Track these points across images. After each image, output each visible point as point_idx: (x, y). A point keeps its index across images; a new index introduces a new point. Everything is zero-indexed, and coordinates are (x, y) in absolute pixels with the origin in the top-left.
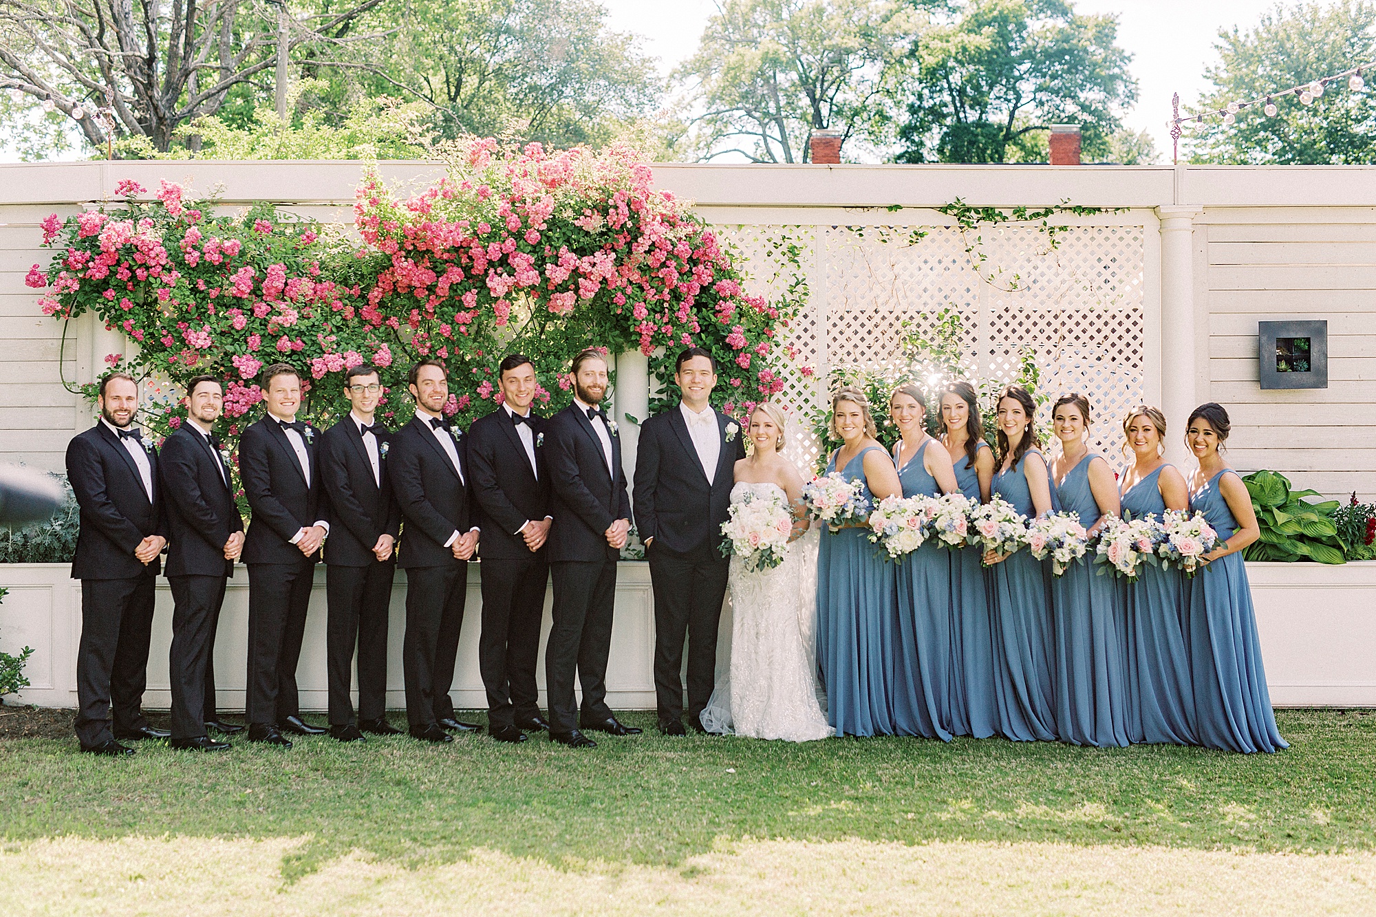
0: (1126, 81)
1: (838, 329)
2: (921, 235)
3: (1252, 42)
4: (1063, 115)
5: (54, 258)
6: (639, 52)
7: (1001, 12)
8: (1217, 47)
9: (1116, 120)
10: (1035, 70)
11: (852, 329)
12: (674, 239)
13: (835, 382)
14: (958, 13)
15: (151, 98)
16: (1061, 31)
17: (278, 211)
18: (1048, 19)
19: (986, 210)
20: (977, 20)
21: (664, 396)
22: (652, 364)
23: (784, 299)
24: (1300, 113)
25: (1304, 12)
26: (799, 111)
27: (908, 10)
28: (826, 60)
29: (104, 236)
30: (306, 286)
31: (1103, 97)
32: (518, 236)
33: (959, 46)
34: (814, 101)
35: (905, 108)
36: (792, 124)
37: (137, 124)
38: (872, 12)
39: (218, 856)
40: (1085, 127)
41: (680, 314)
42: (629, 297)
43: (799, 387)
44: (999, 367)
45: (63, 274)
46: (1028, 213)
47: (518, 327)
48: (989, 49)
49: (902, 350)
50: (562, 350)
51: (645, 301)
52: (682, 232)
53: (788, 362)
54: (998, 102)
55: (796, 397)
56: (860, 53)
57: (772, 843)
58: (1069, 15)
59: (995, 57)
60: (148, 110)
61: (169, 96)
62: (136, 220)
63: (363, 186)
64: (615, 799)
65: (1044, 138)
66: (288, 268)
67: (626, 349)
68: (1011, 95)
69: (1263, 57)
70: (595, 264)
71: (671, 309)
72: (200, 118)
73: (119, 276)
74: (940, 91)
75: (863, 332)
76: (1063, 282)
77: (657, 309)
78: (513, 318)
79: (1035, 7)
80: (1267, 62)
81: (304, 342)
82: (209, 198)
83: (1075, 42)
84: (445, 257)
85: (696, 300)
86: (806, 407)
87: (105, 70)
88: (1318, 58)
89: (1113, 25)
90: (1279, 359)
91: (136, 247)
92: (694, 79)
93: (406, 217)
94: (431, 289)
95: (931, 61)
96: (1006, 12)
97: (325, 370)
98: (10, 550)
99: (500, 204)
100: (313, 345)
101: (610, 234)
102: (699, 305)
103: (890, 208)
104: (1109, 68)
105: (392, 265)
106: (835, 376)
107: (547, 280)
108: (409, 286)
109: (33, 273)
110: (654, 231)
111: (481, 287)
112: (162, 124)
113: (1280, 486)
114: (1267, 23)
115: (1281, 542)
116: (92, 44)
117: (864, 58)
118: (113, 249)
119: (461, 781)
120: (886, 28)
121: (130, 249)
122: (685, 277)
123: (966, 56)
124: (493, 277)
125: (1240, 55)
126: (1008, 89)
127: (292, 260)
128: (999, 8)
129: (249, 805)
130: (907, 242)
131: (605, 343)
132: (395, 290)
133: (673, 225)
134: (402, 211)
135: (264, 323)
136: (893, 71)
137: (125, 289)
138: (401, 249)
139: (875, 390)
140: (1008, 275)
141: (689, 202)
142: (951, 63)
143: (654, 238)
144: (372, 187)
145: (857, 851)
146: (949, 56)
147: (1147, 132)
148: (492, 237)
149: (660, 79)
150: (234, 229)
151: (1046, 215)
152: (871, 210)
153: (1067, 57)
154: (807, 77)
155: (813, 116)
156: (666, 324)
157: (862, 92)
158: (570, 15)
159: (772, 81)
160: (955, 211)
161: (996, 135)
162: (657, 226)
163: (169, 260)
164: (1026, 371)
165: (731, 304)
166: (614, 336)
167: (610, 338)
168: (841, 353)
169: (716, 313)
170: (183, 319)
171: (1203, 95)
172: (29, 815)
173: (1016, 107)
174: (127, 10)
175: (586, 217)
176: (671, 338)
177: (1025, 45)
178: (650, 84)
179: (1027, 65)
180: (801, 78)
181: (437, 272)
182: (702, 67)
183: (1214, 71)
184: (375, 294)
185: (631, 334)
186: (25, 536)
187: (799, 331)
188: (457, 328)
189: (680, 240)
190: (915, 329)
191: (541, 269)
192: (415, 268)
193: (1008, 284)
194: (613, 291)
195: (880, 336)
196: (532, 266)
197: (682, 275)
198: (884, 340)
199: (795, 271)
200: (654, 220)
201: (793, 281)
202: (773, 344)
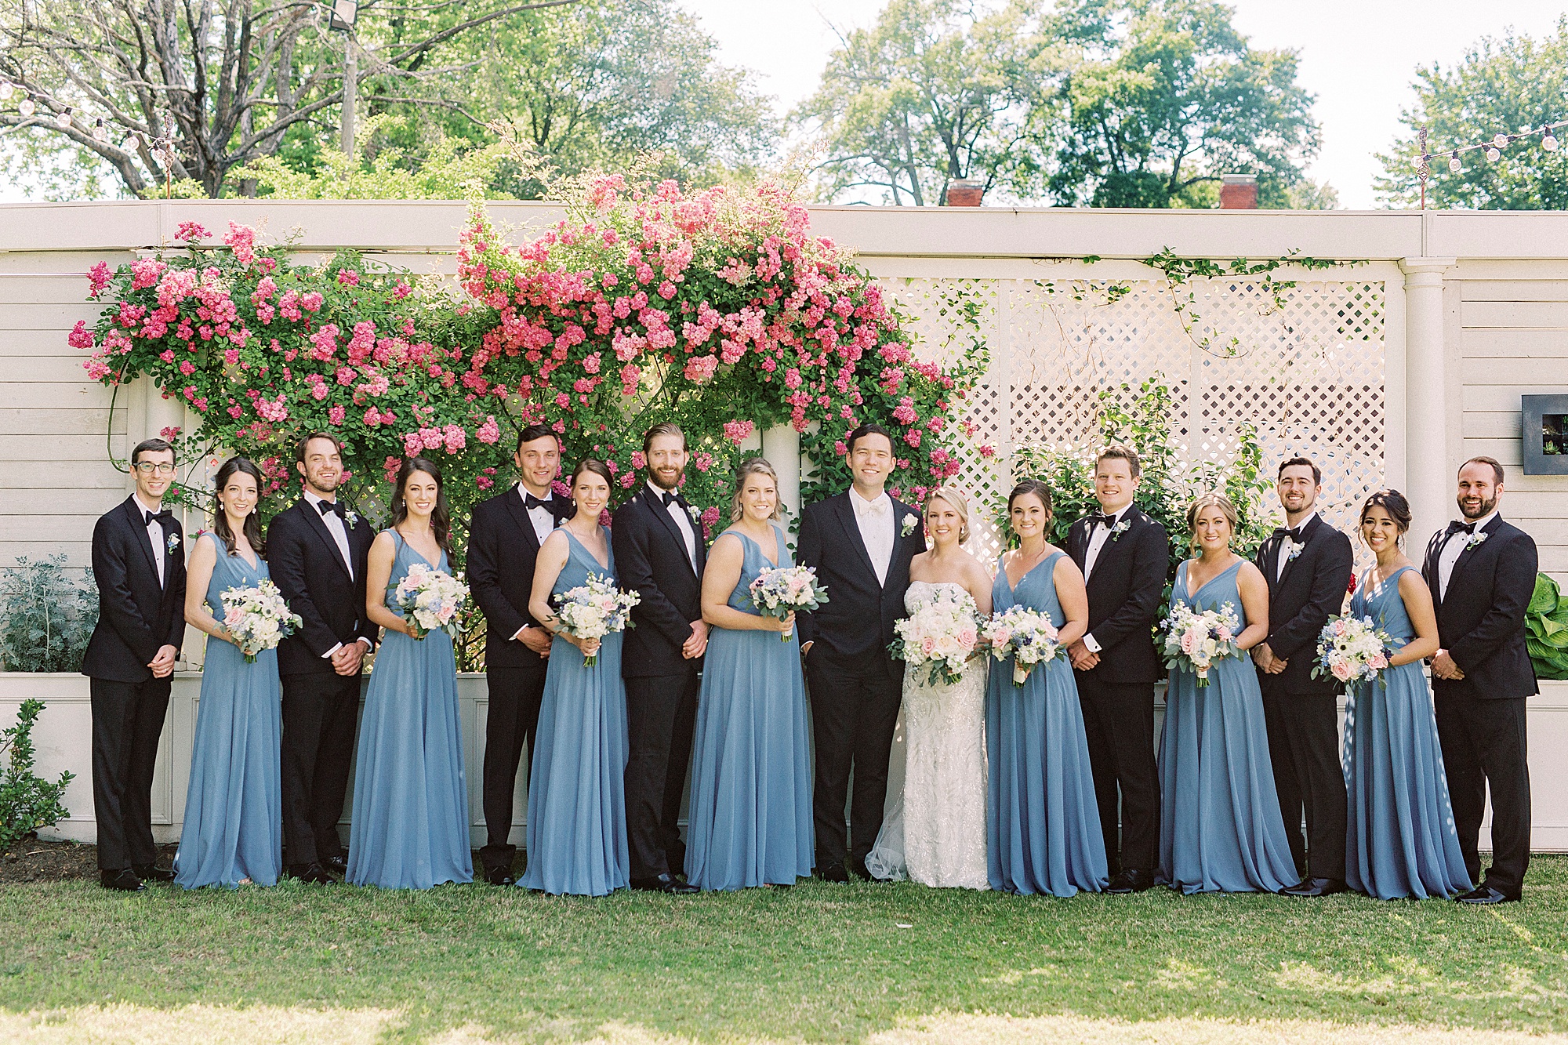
0: (1308, 126)
1: (1023, 402)
2: (1123, 291)
3: (1455, 81)
4: (1235, 164)
5: (103, 314)
6: (753, 90)
7: (1165, 47)
8: (1415, 87)
9: (1297, 170)
10: (1205, 113)
11: (1040, 401)
12: (833, 294)
13: (1020, 463)
14: (1116, 48)
15: (199, 138)
16: (1233, 69)
17: (365, 259)
18: (1217, 55)
19: (1199, 261)
20: (1138, 56)
21: (818, 480)
22: (804, 443)
23: (961, 366)
24: (1510, 163)
25: (1516, 46)
26: (933, 159)
27: (1059, 44)
28: (965, 100)
29: (162, 287)
30: (398, 348)
31: (1281, 144)
32: (650, 289)
33: (1118, 84)
34: (951, 148)
35: (1054, 155)
36: (926, 173)
37: (183, 168)
38: (1018, 46)
39: (303, 1029)
40: (1261, 178)
41: (839, 383)
42: (780, 362)
43: (977, 469)
44: (1214, 447)
45: (113, 332)
46: (1249, 266)
47: (647, 397)
48: (1152, 88)
49: (1098, 426)
50: (699, 424)
51: (799, 367)
52: (844, 285)
53: (964, 440)
54: (1161, 148)
55: (973, 481)
56: (1004, 92)
57: (969, 1017)
58: (1243, 50)
59: (1158, 97)
60: (195, 152)
61: (219, 137)
62: (200, 269)
63: (468, 229)
64: (772, 960)
65: (1214, 190)
66: (377, 326)
67: (775, 423)
68: (1176, 141)
69: (1469, 98)
70: (740, 322)
71: (829, 377)
72: (258, 160)
73: (179, 335)
74: (1095, 136)
75: (1053, 405)
76: (1290, 347)
77: (812, 377)
78: (642, 386)
79: (1204, 41)
80: (1473, 104)
81: (395, 414)
82: (285, 244)
83: (1249, 80)
84: (564, 313)
85: (857, 367)
86: (986, 494)
87: (147, 106)
88: (1531, 99)
89: (1293, 62)
90: (1546, 439)
91: (200, 300)
92: (814, 122)
93: (518, 265)
94: (546, 352)
95: (1085, 102)
96: (1170, 47)
97: (420, 447)
98: (48, 656)
99: (629, 252)
100: (406, 417)
101: (759, 287)
102: (861, 372)
103: (1087, 259)
104: (1288, 112)
105: (501, 324)
106: (1021, 457)
107: (684, 341)
108: (520, 348)
109: (77, 331)
110: (812, 284)
111: (606, 350)
112: (211, 168)
113: (1549, 590)
114: (1473, 59)
115: (1551, 655)
116: (132, 77)
117: (1009, 99)
118: (173, 303)
119: (585, 936)
120: (1034, 64)
121: (193, 303)
122: (845, 339)
123: (1126, 97)
124: (620, 337)
125: (1442, 95)
126: (1173, 134)
127: (382, 317)
128: (1163, 42)
129: (335, 964)
130: (1105, 300)
131: (750, 416)
132: (503, 353)
133: (831, 278)
134: (514, 258)
135: (349, 392)
136: (1041, 113)
137: (186, 350)
138: (511, 304)
139: (1068, 475)
140: (1224, 340)
141: (850, 251)
142: (1108, 105)
143: (811, 292)
144: (479, 229)
145: (1072, 1027)
146: (1106, 96)
147: (1330, 185)
148: (620, 289)
149: (777, 121)
150: (315, 280)
151: (1270, 268)
152: (1063, 261)
153: (1240, 98)
154: (943, 120)
155: (950, 164)
156: (822, 394)
157: (1006, 137)
158: (675, 47)
159: (903, 125)
160: (1163, 263)
161: (1159, 187)
162: (814, 279)
163: (238, 316)
164: (1246, 452)
165: (898, 371)
166: (760, 408)
167: (757, 411)
168: (1027, 430)
169: (881, 382)
170: (254, 386)
171: (1399, 142)
172: (73, 975)
173: (1181, 155)
174: (172, 39)
175: (730, 267)
176: (828, 411)
177: (1191, 84)
178: (766, 126)
179: (1194, 108)
180: (936, 122)
181: (553, 332)
182: (823, 108)
183: (1411, 114)
184: (480, 357)
185: (781, 406)
186: (65, 641)
187: (977, 403)
188: (576, 398)
189: (840, 294)
190: (1114, 402)
191: (678, 328)
192: (528, 327)
193: (1225, 349)
194: (762, 355)
195: (1073, 410)
196: (667, 325)
197: (842, 336)
198: (1077, 414)
199: (973, 333)
200: (810, 270)
201: (971, 345)
202: (947, 419)
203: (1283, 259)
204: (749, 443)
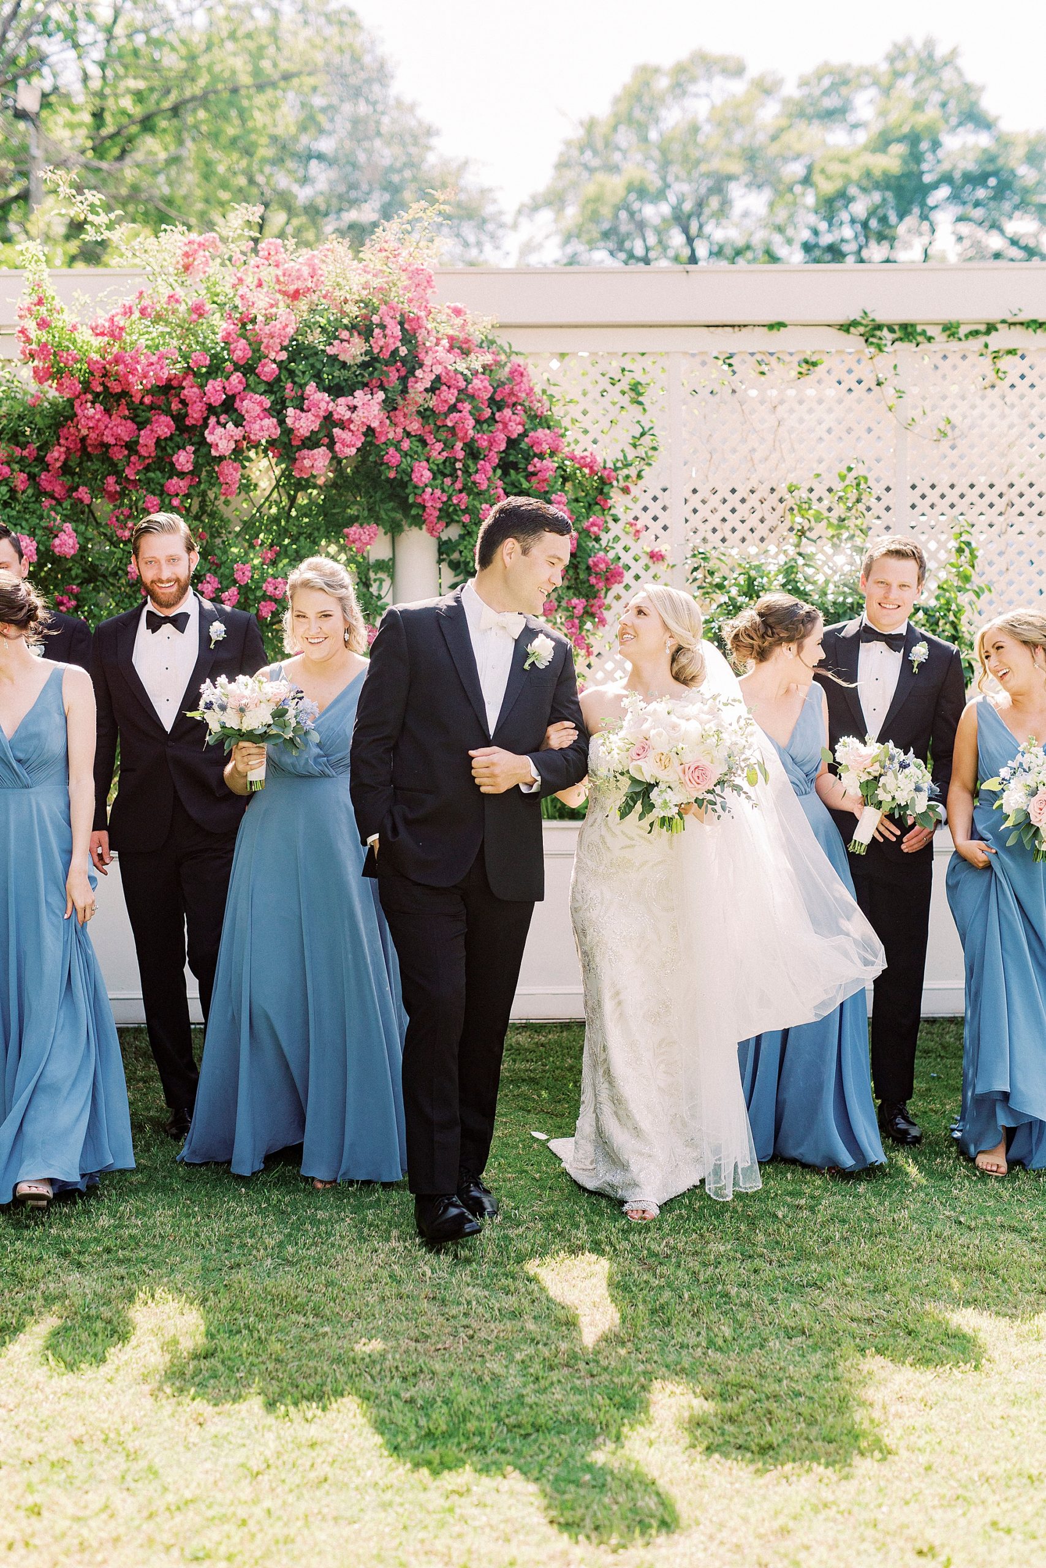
1: (699, 497)
2: (814, 364)
6: (477, 180)
7: (913, 128)
10: (956, 197)
12: (467, 373)
13: (695, 569)
14: (861, 130)
16: (986, 149)
18: (969, 135)
19: (904, 327)
20: (884, 137)
22: (443, 549)
23: (625, 456)
26: (672, 251)
27: (801, 127)
28: (702, 189)
32: (248, 369)
33: (863, 168)
35: (798, 246)
38: (758, 130)
41: (478, 477)
42: (406, 454)
46: (963, 331)
47: (258, 496)
48: (899, 172)
49: (787, 524)
50: (318, 529)
51: (428, 460)
52: (477, 361)
53: (630, 543)
54: (909, 235)
56: (744, 179)
58: (995, 130)
59: (905, 182)
63: (28, 301)
67: (406, 527)
68: (925, 228)
70: (355, 407)
71: (466, 471)
74: (840, 224)
76: (1011, 426)
77: (447, 471)
78: (248, 486)
79: (953, 120)
83: (1001, 162)
84: (147, 400)
85: (501, 459)
93: (90, 345)
94: (131, 447)
95: (828, 187)
96: (918, 127)
99: (223, 326)
101: (378, 365)
102: (505, 466)
103: (771, 327)
105: (76, 415)
106: (697, 561)
107: (289, 432)
108: (101, 444)
110: (439, 360)
111: (199, 444)
117: (749, 185)
120: (775, 148)
122: (485, 426)
123: (871, 182)
124: (214, 428)
126: (921, 220)
128: (910, 122)
130: (794, 374)
131: (378, 521)
132: (84, 448)
133: (465, 353)
134: (85, 336)
136: (784, 201)
138: (86, 391)
139: (751, 581)
140: (934, 419)
141: (488, 320)
142: (852, 190)
143: (438, 369)
144: (40, 302)
146: (850, 182)
148: (213, 371)
149: (506, 214)
151: (988, 332)
152: (744, 330)
154: (681, 210)
156: (461, 491)
157: (747, 228)
158: (394, 136)
159: (638, 216)
160: (862, 329)
162: (442, 354)
164: (960, 551)
165: (551, 464)
166: (387, 509)
167: (384, 513)
168: (704, 530)
169: (529, 476)
173: (931, 242)
175: (342, 341)
176: (466, 511)
177: (940, 167)
178: (492, 219)
179: (944, 192)
180: (673, 212)
181: (138, 424)
184: (56, 456)
185: (412, 506)
187: (646, 500)
188: (167, 501)
189: (475, 373)
190: (805, 495)
191: (280, 417)
192: (106, 419)
193: (935, 431)
194: (383, 447)
195: (757, 505)
196: (268, 412)
197: (478, 422)
198: (763, 510)
199: (640, 417)
200: (437, 344)
201: (637, 431)
202: (609, 519)
203: (1003, 322)
204: (378, 549)
